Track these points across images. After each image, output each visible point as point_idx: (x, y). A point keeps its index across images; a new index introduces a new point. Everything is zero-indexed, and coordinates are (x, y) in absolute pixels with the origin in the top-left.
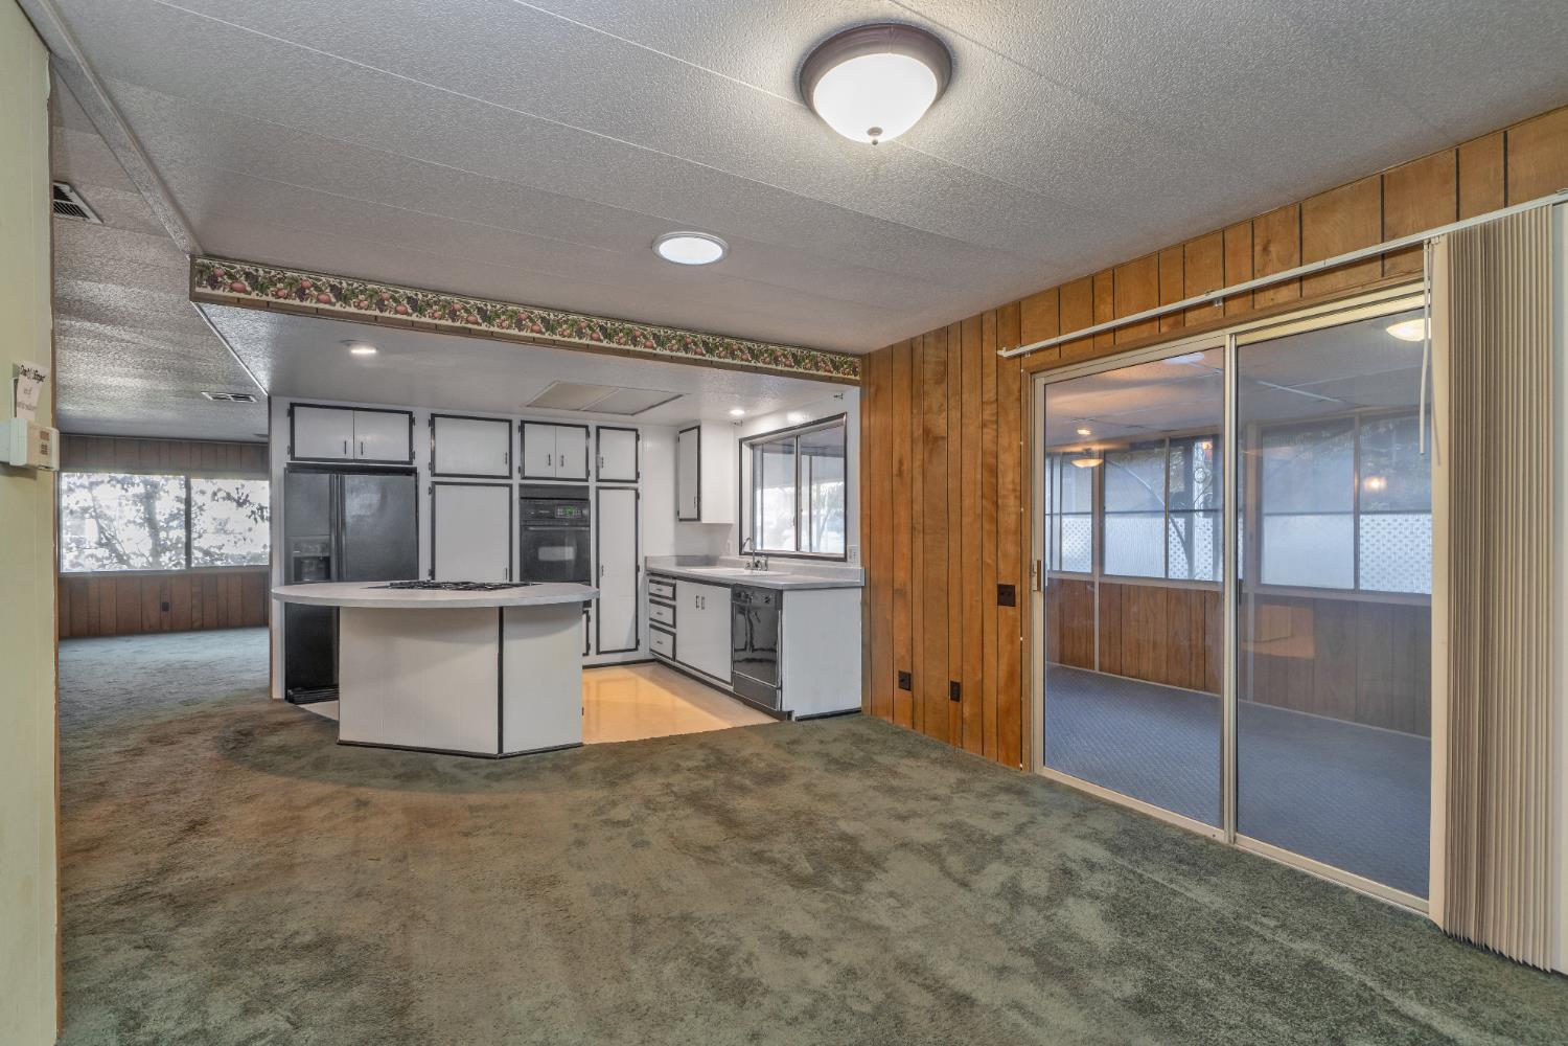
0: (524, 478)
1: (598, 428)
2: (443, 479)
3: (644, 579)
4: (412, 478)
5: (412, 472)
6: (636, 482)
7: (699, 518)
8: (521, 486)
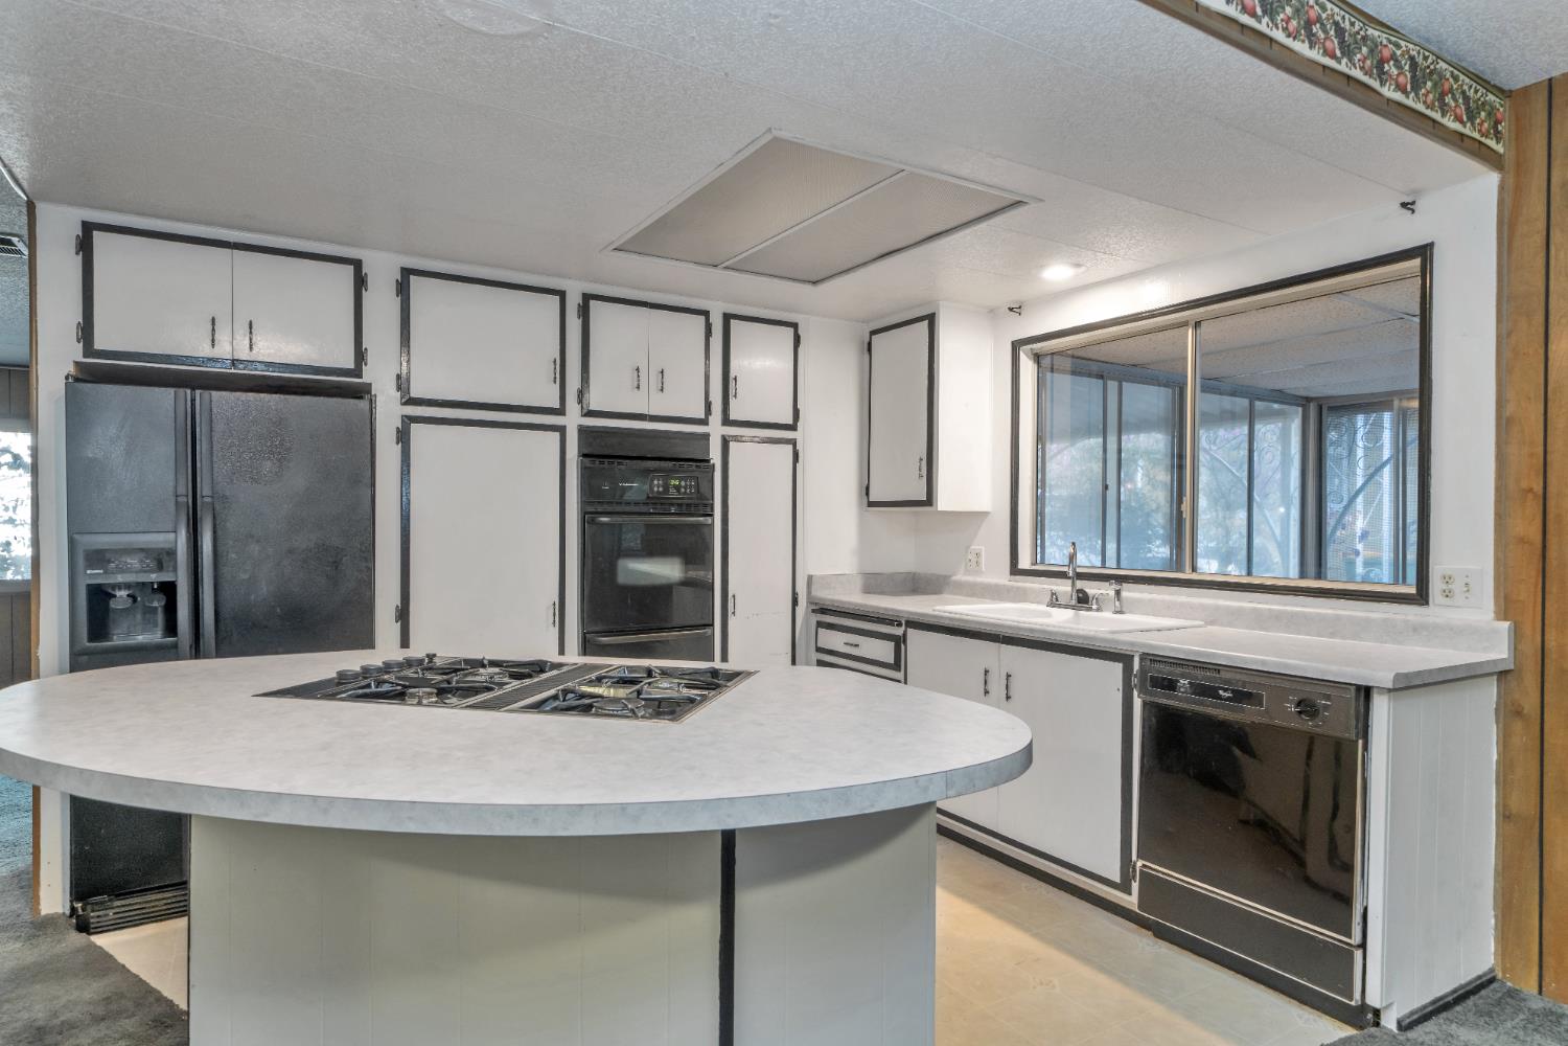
0: (590, 414)
1: (727, 318)
2: (424, 410)
3: (806, 620)
4: (363, 404)
5: (361, 392)
6: (793, 427)
7: (929, 501)
8: (582, 430)
